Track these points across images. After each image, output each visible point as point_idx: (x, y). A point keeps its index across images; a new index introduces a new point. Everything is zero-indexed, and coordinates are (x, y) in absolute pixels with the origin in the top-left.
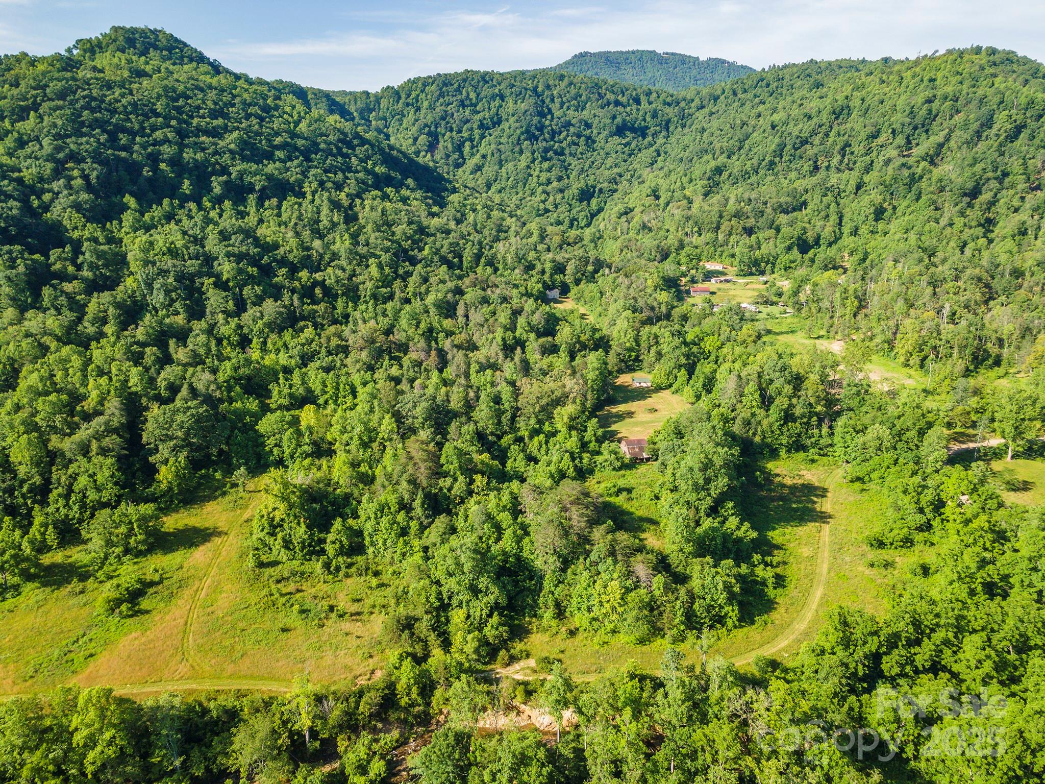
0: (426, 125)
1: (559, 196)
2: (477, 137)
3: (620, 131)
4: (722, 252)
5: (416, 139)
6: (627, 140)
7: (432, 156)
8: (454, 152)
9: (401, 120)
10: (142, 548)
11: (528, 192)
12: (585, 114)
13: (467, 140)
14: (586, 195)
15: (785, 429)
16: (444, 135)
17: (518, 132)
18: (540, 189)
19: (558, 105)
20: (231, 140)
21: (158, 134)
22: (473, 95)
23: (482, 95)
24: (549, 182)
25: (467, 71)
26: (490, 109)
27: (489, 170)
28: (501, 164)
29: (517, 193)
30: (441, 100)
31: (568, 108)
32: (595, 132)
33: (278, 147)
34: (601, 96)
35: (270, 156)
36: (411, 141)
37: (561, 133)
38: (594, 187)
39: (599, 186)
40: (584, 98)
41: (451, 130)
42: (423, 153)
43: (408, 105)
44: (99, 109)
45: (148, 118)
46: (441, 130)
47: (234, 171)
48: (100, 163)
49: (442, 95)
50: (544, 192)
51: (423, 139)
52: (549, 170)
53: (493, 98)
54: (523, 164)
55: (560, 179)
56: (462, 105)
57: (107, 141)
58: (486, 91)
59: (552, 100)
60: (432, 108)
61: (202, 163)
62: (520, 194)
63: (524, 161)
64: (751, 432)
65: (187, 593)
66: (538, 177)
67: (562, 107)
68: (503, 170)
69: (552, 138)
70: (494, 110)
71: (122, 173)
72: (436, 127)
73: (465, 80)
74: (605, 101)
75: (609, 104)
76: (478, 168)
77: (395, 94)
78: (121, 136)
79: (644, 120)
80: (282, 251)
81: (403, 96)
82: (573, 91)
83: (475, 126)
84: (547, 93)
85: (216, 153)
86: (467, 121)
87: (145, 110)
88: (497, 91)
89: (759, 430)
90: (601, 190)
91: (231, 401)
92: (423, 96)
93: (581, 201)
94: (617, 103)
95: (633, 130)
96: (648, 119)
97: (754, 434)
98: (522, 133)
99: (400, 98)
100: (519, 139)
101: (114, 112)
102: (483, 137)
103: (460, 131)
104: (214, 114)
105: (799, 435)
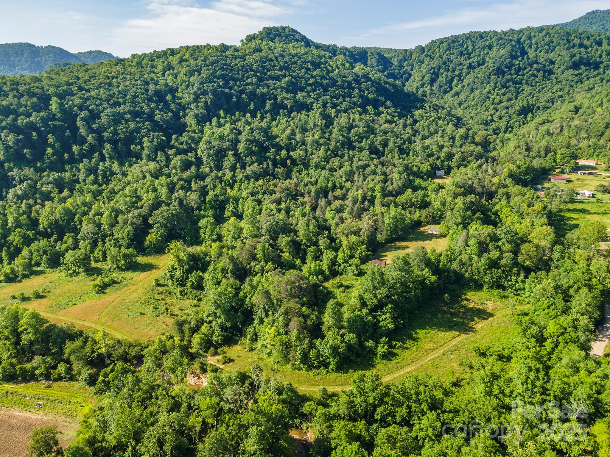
0: (432, 68)
1: (504, 112)
2: (464, 74)
3: (576, 66)
4: (600, 153)
5: (423, 77)
6: (580, 71)
7: (431, 87)
8: (446, 84)
9: (420, 66)
10: (123, 267)
11: (484, 109)
12: (552, 55)
13: (457, 76)
14: (525, 111)
15: (489, 272)
16: (442, 74)
17: (491, 70)
18: (492, 107)
19: (533, 50)
20: (284, 82)
21: (249, 80)
22: (470, 48)
23: (476, 47)
24: (501, 102)
25: (471, 32)
26: (479, 55)
27: (462, 96)
28: (472, 91)
29: (477, 109)
30: (448, 52)
31: (541, 51)
32: (556, 66)
33: (309, 85)
34: (568, 41)
35: (302, 89)
36: (420, 78)
37: (525, 68)
38: (533, 105)
39: (538, 105)
40: (555, 43)
41: (448, 71)
42: (426, 85)
43: (428, 56)
44: (226, 70)
45: (247, 72)
46: (441, 71)
47: (279, 98)
48: (214, 95)
49: (449, 49)
50: (494, 109)
51: (428, 77)
52: (504, 94)
53: (484, 48)
54: (485, 91)
55: (510, 100)
56: (461, 54)
57: (223, 84)
58: (480, 44)
59: (530, 47)
60: (441, 57)
61: (265, 94)
62: (478, 110)
63: (488, 88)
64: (463, 270)
65: (125, 289)
66: (494, 99)
67: (536, 51)
68: (472, 95)
69: (517, 73)
70: (482, 56)
71: (223, 99)
72: (439, 69)
73: (467, 38)
74: (571, 45)
75: (574, 46)
76: (458, 94)
77: (422, 49)
78: (231, 82)
79: (600, 57)
80: (278, 140)
81: (426, 51)
82: (547, 39)
83: (465, 67)
84: (528, 42)
85: (274, 88)
86: (461, 64)
87: (247, 69)
88: (487, 44)
89: (469, 269)
90: (538, 108)
91: (200, 210)
92: (437, 50)
93: (519, 115)
94: (581, 45)
95: (588, 64)
96: (604, 56)
97: (466, 271)
98: (493, 71)
99: (424, 52)
100: (490, 74)
101: (232, 70)
102: (468, 73)
103: (454, 71)
104: (281, 69)
105: (499, 278)
